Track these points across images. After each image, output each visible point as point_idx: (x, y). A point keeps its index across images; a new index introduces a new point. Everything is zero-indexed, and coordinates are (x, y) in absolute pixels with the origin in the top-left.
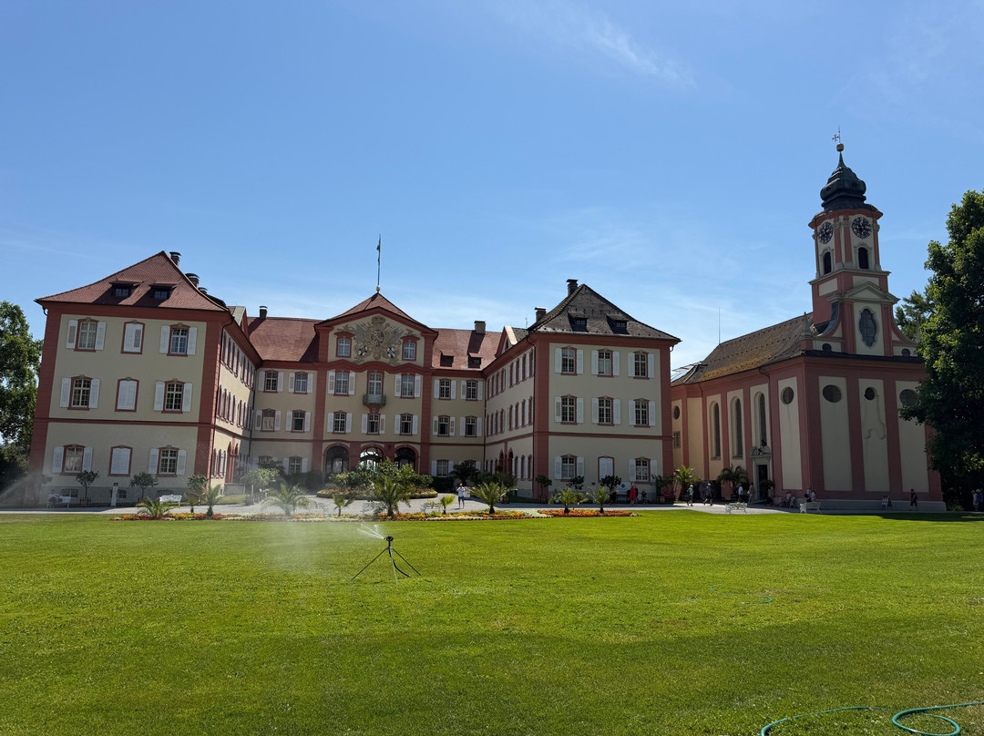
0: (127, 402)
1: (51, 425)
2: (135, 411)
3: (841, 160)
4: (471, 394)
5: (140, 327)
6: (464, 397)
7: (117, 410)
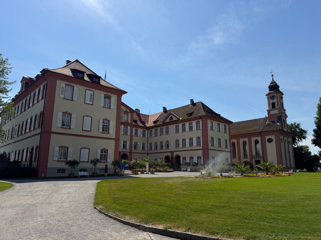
0: (87, 127)
1: (53, 136)
2: (91, 131)
3: (273, 79)
4: (144, 135)
5: (92, 93)
6: (142, 136)
7: (83, 130)
